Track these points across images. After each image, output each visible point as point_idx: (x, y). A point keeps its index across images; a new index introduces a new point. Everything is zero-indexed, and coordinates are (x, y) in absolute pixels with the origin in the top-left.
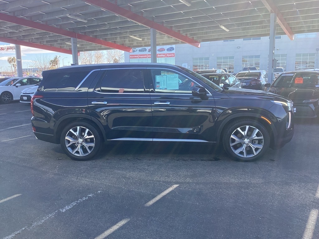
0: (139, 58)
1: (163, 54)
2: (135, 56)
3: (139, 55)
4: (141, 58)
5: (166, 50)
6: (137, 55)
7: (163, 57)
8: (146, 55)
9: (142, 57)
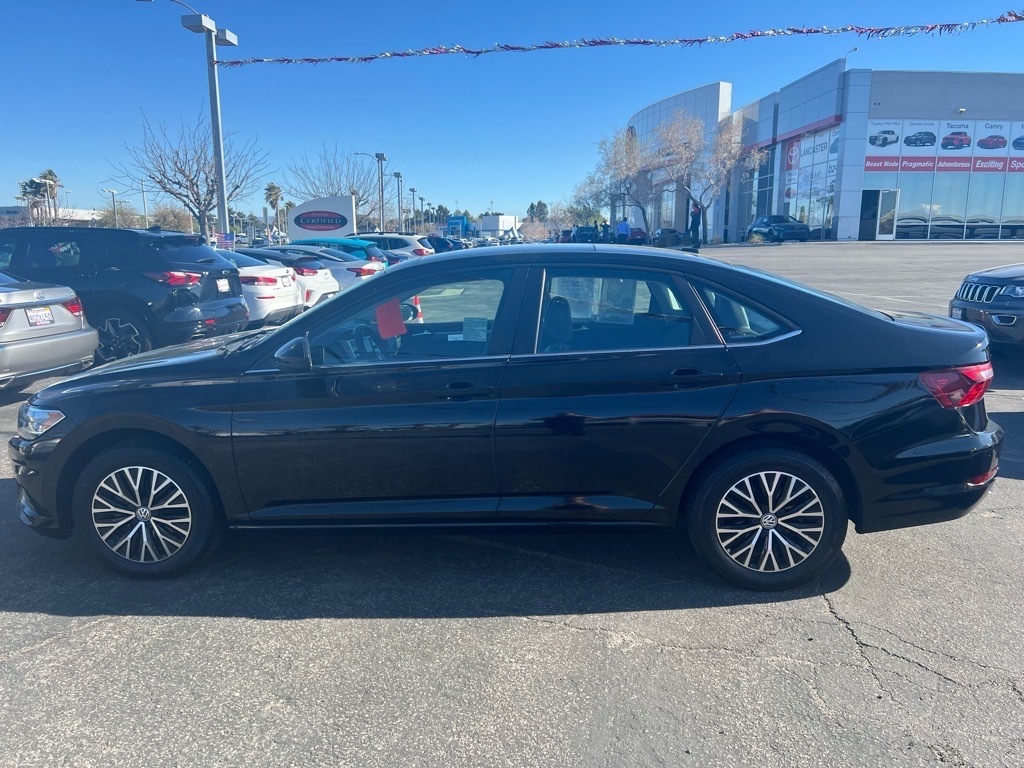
0: (905, 169)
1: (998, 159)
2: (886, 164)
3: (904, 159)
4: (910, 169)
5: (1010, 144)
6: (896, 159)
7: (995, 169)
8: (932, 159)
9: (914, 165)
